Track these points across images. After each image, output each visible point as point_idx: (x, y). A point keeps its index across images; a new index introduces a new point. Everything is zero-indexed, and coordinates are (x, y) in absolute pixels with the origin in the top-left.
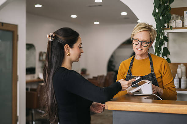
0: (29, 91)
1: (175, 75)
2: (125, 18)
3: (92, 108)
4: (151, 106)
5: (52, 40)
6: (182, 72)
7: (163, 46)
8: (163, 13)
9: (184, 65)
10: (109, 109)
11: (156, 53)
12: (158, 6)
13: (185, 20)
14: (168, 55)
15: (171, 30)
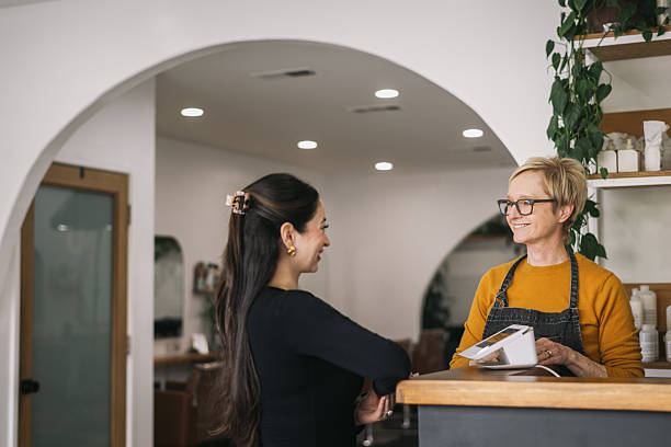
0: (163, 387)
5: (241, 212)
6: (644, 313)
7: (583, 231)
8: (578, 130)
9: (651, 290)
13: (646, 149)
14: (599, 258)
15: (603, 180)
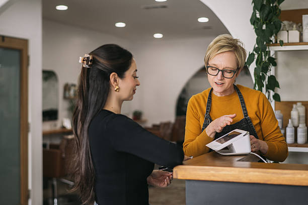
0: (48, 148)
1: (289, 121)
2: (206, 27)
3: (152, 180)
4: (249, 172)
5: (87, 67)
6: (299, 117)
7: (268, 74)
8: (267, 19)
9: (302, 105)
10: (179, 177)
11: (257, 85)
12: (259, 7)
13: (304, 30)
14: (276, 89)
15: (281, 47)
